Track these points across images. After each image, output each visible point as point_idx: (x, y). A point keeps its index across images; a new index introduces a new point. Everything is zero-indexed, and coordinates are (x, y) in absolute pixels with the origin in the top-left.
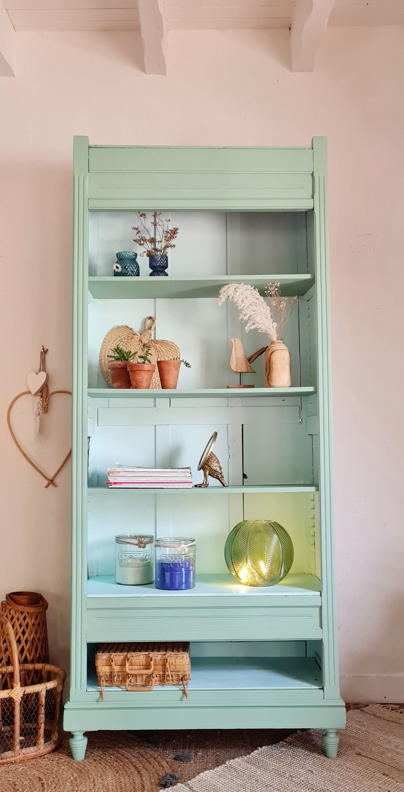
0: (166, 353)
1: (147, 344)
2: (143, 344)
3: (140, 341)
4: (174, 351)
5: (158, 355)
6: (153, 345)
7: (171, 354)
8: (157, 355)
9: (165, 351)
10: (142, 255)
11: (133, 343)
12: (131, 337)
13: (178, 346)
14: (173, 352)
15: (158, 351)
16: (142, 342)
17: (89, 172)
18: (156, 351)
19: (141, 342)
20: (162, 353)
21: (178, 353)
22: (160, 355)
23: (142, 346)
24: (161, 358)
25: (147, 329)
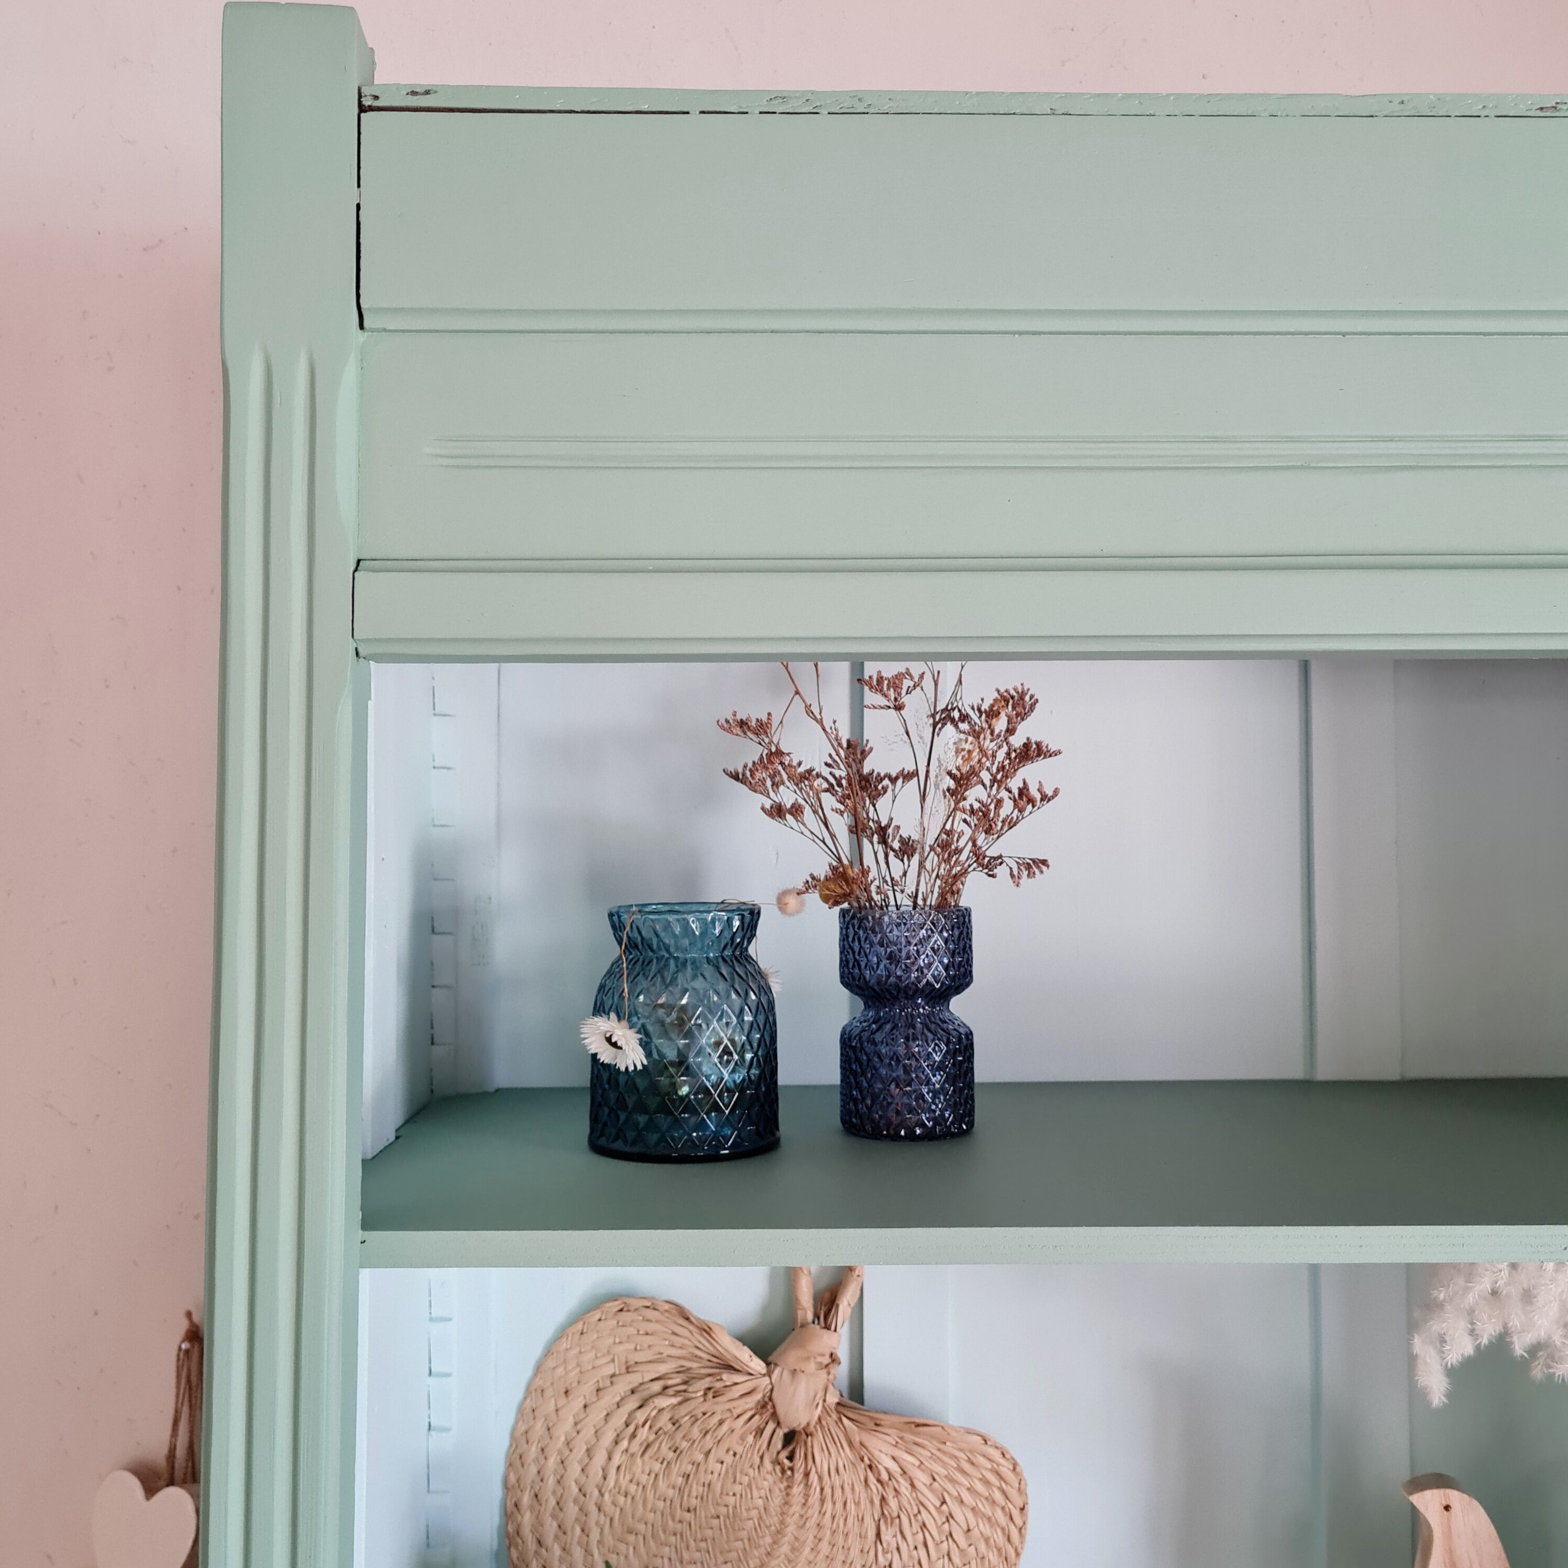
0: (933, 1491)
1: (812, 1428)
2: (786, 1430)
3: (768, 1407)
4: (986, 1482)
5: (883, 1499)
6: (850, 1444)
7: (966, 1497)
8: (877, 1502)
9: (928, 1481)
10: (792, 901)
11: (721, 1422)
12: (706, 1383)
13: (1013, 1452)
14: (979, 1487)
15: (885, 1476)
16: (781, 1411)
17: (361, 327)
18: (872, 1479)
19: (774, 1415)
20: (904, 1487)
21: (1013, 1493)
22: (893, 1503)
23: (778, 1442)
24: (904, 1519)
25: (810, 1316)
